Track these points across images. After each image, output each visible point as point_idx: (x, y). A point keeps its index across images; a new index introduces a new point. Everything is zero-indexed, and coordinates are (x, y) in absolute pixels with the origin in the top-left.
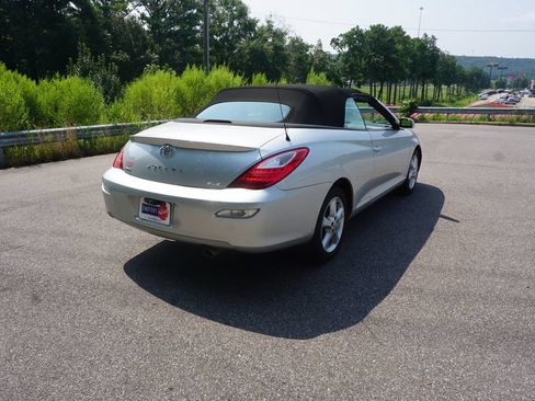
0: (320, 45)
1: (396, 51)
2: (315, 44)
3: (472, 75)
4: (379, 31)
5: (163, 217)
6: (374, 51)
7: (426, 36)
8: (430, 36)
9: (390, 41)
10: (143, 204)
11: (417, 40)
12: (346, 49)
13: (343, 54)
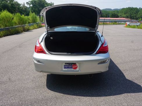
0: (24, 4)
2: (22, 4)
5: (75, 68)
6: (39, 6)
7: (51, 2)
9: (43, 3)
10: (64, 65)
11: (49, 3)
12: (31, 5)
13: (31, 7)
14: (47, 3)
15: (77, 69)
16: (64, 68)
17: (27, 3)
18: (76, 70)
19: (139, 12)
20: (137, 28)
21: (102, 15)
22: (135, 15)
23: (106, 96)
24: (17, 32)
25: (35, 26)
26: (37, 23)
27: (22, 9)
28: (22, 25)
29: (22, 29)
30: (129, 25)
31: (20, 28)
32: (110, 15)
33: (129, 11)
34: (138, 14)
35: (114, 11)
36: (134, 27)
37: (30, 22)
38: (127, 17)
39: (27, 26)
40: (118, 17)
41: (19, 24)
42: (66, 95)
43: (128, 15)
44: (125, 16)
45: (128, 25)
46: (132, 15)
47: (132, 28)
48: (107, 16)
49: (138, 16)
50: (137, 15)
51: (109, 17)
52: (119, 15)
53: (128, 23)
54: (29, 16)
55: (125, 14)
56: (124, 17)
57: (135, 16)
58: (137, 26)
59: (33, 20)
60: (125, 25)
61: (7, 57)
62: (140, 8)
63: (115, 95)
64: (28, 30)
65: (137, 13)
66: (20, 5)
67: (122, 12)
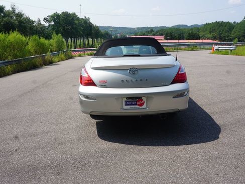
0: (40, 21)
1: (76, 24)
2: (37, 20)
3: (105, 34)
4: (66, 15)
5: (141, 105)
6: (66, 24)
7: (85, 17)
8: (87, 17)
9: (73, 19)
10: (125, 101)
11: (82, 19)
12: (52, 23)
13: (52, 25)
14: (79, 18)
15: (144, 106)
16: (126, 105)
17: (45, 19)
18: (142, 107)
19: (234, 30)
20: (231, 55)
21: (171, 36)
22: (227, 34)
23: (187, 144)
24: (34, 67)
25: (62, 55)
26: (64, 52)
27: (37, 28)
28: (40, 54)
29: (40, 61)
30: (218, 50)
31: (38, 60)
32: (185, 35)
33: (217, 28)
34: (233, 32)
35: (192, 29)
36: (226, 53)
37: (54, 49)
38: (214, 38)
39: (48, 56)
40: (198, 38)
41: (36, 53)
42: (129, 146)
43: (215, 34)
44: (211, 36)
45: (216, 50)
46: (222, 35)
47: (223, 54)
48: (181, 37)
49: (232, 36)
50: (231, 34)
51: (183, 39)
52: (201, 34)
53: (216, 47)
54: (52, 40)
55: (210, 32)
56: (209, 39)
57: (228, 36)
58: (231, 50)
59: (58, 46)
60: (212, 51)
61: (27, 102)
62: (235, 22)
63: (200, 143)
64: (51, 63)
65: (231, 31)
66: (33, 22)
67: (206, 30)
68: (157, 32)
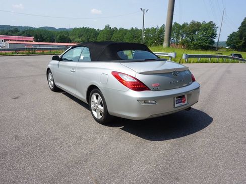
5: (184, 102)
10: (176, 100)
16: (176, 103)
18: (185, 104)
21: (42, 38)
22: (93, 39)
33: (84, 33)
40: (70, 42)
43: (83, 38)
52: (71, 38)
55: (79, 37)
62: (98, 30)
65: (97, 37)
67: (75, 34)
68: (23, 32)
